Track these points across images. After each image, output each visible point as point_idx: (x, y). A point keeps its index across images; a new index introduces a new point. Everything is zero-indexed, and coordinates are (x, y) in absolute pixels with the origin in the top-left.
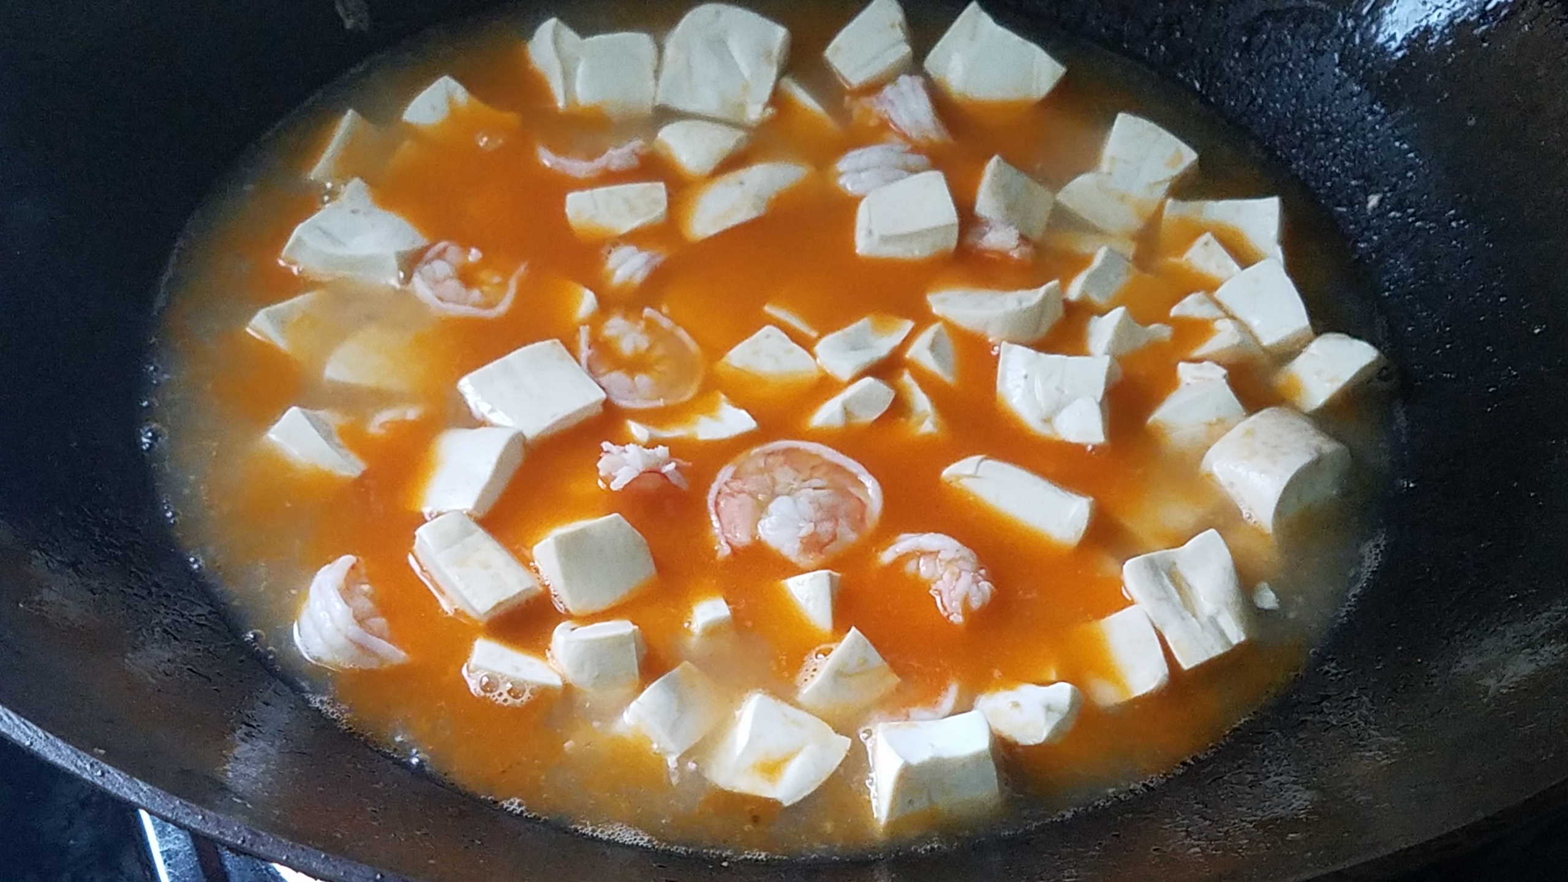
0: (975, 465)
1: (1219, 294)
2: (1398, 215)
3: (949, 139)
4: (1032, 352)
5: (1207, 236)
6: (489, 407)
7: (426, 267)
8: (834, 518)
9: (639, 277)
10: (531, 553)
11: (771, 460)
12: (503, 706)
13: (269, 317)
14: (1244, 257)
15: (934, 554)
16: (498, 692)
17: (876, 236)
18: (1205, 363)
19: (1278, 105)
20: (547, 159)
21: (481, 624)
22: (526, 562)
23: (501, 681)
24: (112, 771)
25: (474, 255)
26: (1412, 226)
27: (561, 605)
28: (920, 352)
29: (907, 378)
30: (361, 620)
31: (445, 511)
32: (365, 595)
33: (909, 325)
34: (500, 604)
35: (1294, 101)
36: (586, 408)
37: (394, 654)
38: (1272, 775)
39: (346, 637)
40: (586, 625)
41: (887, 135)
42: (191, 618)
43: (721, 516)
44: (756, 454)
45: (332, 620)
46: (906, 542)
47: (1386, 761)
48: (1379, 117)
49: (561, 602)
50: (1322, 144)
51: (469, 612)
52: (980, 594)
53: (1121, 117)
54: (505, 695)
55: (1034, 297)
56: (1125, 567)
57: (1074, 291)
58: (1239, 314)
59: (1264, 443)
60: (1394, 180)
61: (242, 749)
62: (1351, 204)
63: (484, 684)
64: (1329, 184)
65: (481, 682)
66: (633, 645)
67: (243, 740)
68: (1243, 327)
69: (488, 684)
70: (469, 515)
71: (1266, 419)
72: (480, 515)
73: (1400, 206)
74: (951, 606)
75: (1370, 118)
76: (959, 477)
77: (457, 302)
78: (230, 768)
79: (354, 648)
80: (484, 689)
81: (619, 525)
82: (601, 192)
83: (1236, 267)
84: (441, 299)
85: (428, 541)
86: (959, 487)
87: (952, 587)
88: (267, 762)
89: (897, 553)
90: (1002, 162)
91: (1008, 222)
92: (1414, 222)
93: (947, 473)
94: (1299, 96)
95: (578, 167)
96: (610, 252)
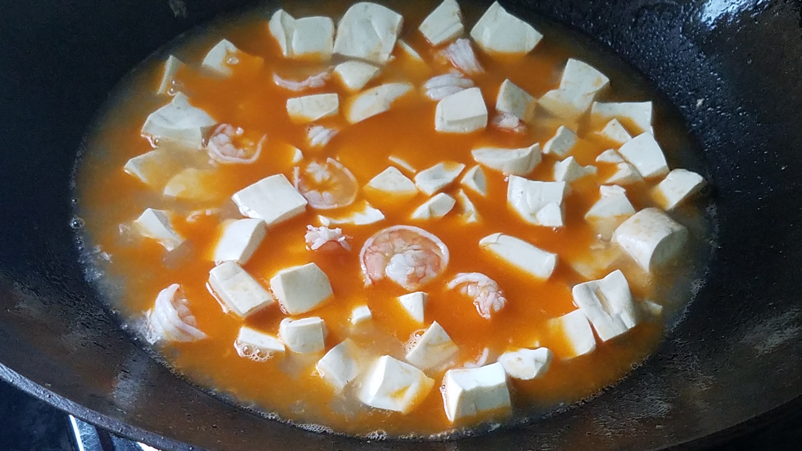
0: (496, 238)
1: (621, 150)
2: (712, 109)
3: (483, 71)
4: (525, 180)
5: (614, 121)
6: (247, 208)
7: (215, 137)
8: (424, 265)
9: (324, 142)
10: (269, 283)
11: (392, 235)
12: (255, 362)
13: (135, 163)
14: (633, 131)
15: (475, 283)
16: (252, 354)
17: (445, 121)
18: (614, 186)
19: (651, 54)
20: (277, 81)
21: (243, 319)
22: (266, 287)
23: (254, 349)
24: (54, 395)
25: (240, 131)
26: (719, 115)
27: (284, 310)
28: (468, 180)
29: (461, 193)
30: (182, 317)
31: (225, 261)
32: (184, 304)
33: (462, 166)
34: (252, 309)
35: (659, 52)
36: (296, 209)
37: (199, 334)
38: (648, 395)
39: (174, 325)
40: (297, 319)
41: (451, 70)
42: (95, 317)
43: (366, 264)
44: (384, 233)
45: (167, 317)
46: (461, 277)
47: (706, 388)
48: (702, 60)
49: (284, 308)
50: (673, 73)
51: (237, 313)
52: (499, 303)
53: (570, 60)
54: (256, 356)
55: (526, 152)
56: (573, 289)
57: (546, 149)
58: (631, 160)
59: (644, 226)
60: (710, 91)
61: (121, 384)
62: (688, 104)
63: (245, 350)
64: (677, 94)
65: (243, 349)
66: (321, 329)
67: (121, 379)
68: (633, 167)
69: (247, 350)
70: (237, 263)
71: (644, 214)
72: (243, 263)
73: (713, 105)
74: (484, 309)
75: (698, 60)
76: (488, 244)
77: (231, 156)
78: (115, 393)
79: (178, 331)
80: (245, 353)
81: (314, 269)
82: (304, 98)
83: (629, 137)
84: (223, 154)
85: (216, 277)
86: (488, 249)
87: (484, 300)
88: (134, 390)
89: (456, 283)
90: (510, 83)
91: (513, 113)
92: (720, 113)
93: (482, 242)
94: (661, 49)
95: (293, 85)
96: (309, 130)
